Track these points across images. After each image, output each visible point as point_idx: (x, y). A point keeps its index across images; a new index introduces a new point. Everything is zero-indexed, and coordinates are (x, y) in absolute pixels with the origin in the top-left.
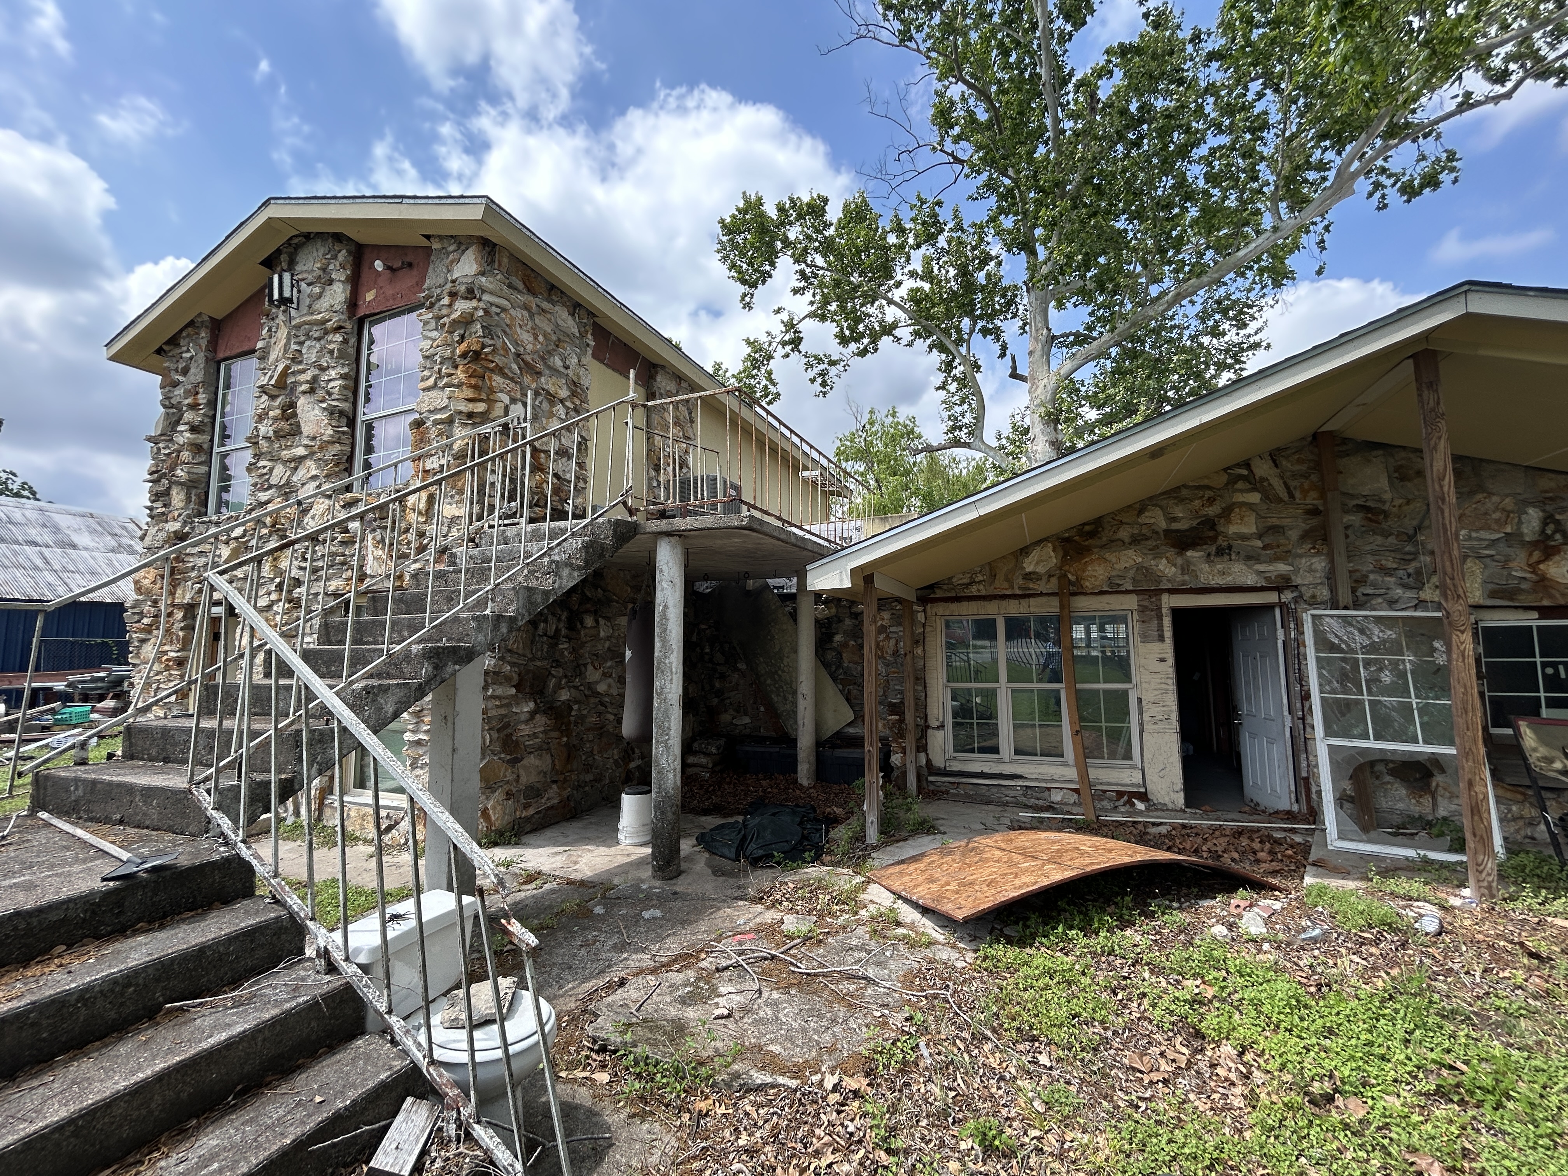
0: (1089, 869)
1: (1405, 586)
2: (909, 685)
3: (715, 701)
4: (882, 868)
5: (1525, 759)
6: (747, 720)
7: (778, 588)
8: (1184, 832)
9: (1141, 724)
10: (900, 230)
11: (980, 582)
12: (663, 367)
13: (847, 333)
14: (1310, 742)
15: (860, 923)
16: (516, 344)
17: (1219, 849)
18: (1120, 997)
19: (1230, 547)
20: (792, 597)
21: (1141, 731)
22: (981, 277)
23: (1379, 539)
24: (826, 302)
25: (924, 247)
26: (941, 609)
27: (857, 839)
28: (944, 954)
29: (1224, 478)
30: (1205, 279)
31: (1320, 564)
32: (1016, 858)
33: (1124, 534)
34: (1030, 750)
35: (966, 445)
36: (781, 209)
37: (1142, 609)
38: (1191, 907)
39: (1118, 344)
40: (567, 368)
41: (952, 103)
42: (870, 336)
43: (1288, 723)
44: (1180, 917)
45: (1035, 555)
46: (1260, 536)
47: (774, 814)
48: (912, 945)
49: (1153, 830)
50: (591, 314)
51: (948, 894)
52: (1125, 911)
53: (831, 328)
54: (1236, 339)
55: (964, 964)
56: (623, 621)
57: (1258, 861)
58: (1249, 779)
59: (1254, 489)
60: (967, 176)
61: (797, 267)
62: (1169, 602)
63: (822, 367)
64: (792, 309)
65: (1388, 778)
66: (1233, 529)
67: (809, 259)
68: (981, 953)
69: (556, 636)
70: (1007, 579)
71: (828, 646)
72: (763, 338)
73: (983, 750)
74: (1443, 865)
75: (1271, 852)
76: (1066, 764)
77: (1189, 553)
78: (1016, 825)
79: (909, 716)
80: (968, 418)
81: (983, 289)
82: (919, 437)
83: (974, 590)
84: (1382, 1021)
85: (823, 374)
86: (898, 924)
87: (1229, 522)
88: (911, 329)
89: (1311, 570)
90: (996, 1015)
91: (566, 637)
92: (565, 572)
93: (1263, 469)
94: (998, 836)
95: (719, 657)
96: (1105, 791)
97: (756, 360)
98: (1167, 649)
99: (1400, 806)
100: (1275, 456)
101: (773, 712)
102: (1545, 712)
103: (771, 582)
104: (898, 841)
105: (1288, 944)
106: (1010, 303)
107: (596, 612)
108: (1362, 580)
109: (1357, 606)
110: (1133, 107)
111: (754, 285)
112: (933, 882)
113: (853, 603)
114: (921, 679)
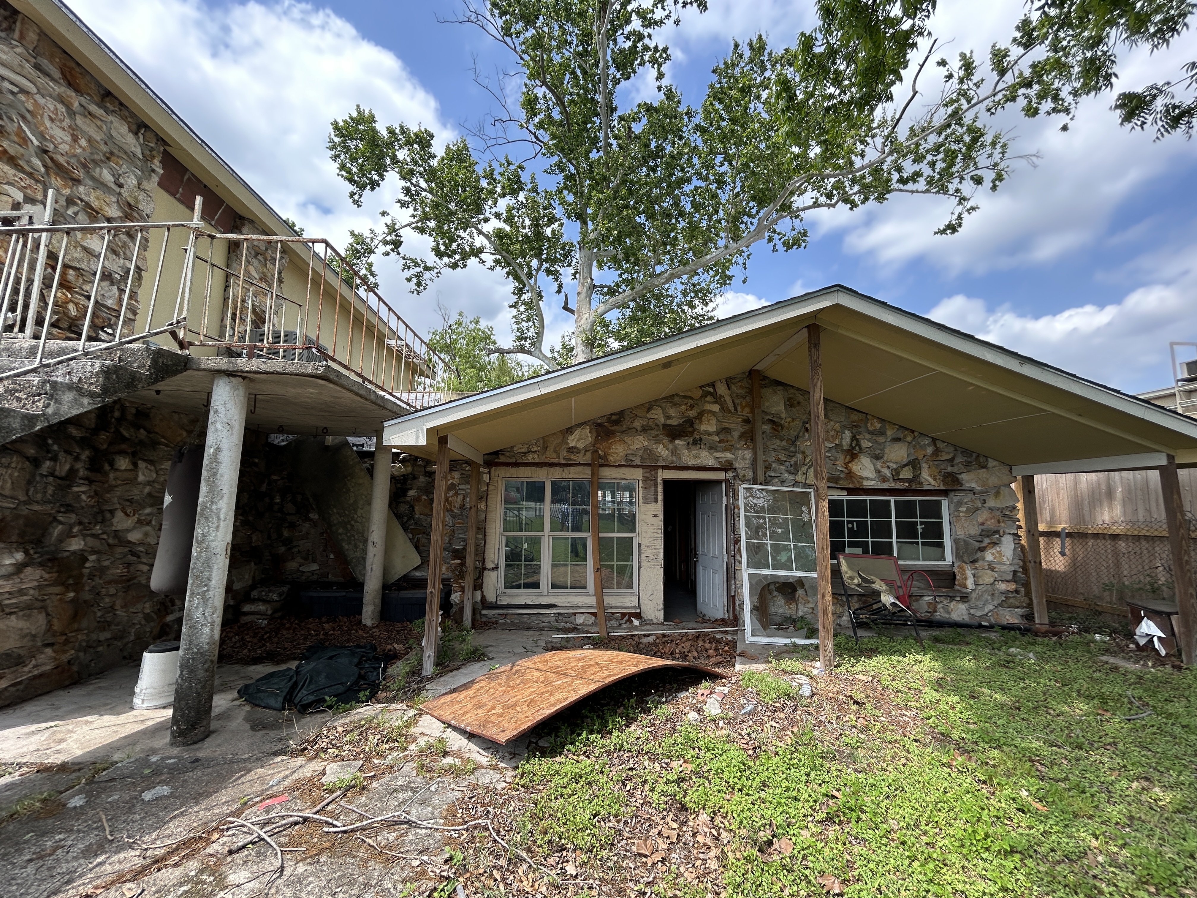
0: (607, 681)
1: (789, 472)
2: (471, 534)
3: (282, 549)
4: (435, 698)
5: (842, 578)
6: (315, 567)
7: (357, 446)
8: (664, 640)
9: (640, 562)
10: (492, 179)
11: (535, 452)
12: (251, 222)
13: (442, 248)
14: (738, 572)
15: (407, 759)
16: (42, 136)
17: (686, 650)
18: (628, 788)
19: (701, 440)
20: (371, 455)
21: (640, 568)
22: (548, 231)
23: (778, 442)
24: (426, 217)
25: (508, 197)
26: (502, 471)
27: (414, 673)
28: (487, 778)
29: (700, 393)
30: (688, 268)
31: (748, 455)
32: (552, 676)
33: (638, 424)
34: (561, 584)
35: (529, 353)
36: (391, 131)
37: (646, 479)
38: (673, 699)
39: (634, 300)
40: (121, 186)
41: (536, 98)
42: (461, 254)
43: (726, 560)
44: (667, 709)
45: (577, 434)
46: (718, 434)
47: (331, 658)
48: (456, 773)
49: (645, 640)
50: (162, 141)
51: (493, 718)
52: (630, 711)
53: (428, 241)
54: (702, 312)
55: (505, 784)
56: (167, 465)
57: (708, 657)
58: (700, 598)
59: (716, 402)
60: (544, 154)
61: (403, 183)
62: (664, 475)
63: (418, 269)
64: (396, 217)
65: (776, 593)
66: (703, 428)
67: (414, 181)
68: (520, 771)
69: (71, 476)
70: (555, 451)
71: (402, 500)
72: (367, 234)
73: (528, 586)
74: (804, 647)
75: (716, 650)
76: (587, 594)
77: (677, 442)
78: (549, 646)
79: (470, 561)
80: (531, 333)
81: (549, 240)
82: (494, 343)
83: (530, 458)
84: (793, 770)
85: (418, 276)
86: (446, 754)
87: (701, 422)
88: (494, 257)
89: (744, 459)
90: (531, 832)
91: (86, 479)
92: (68, 397)
93: (722, 389)
94: (536, 658)
95: (290, 507)
96: (613, 613)
97: (357, 251)
98: (658, 508)
99: (781, 610)
100: (729, 382)
101: (343, 559)
102: (847, 550)
103: (351, 440)
104: (451, 671)
105: (735, 719)
106: (566, 255)
107: (134, 454)
108: (768, 468)
109: (767, 483)
110: (653, 145)
111: (362, 187)
112: (480, 707)
113: (428, 462)
114: (482, 529)
